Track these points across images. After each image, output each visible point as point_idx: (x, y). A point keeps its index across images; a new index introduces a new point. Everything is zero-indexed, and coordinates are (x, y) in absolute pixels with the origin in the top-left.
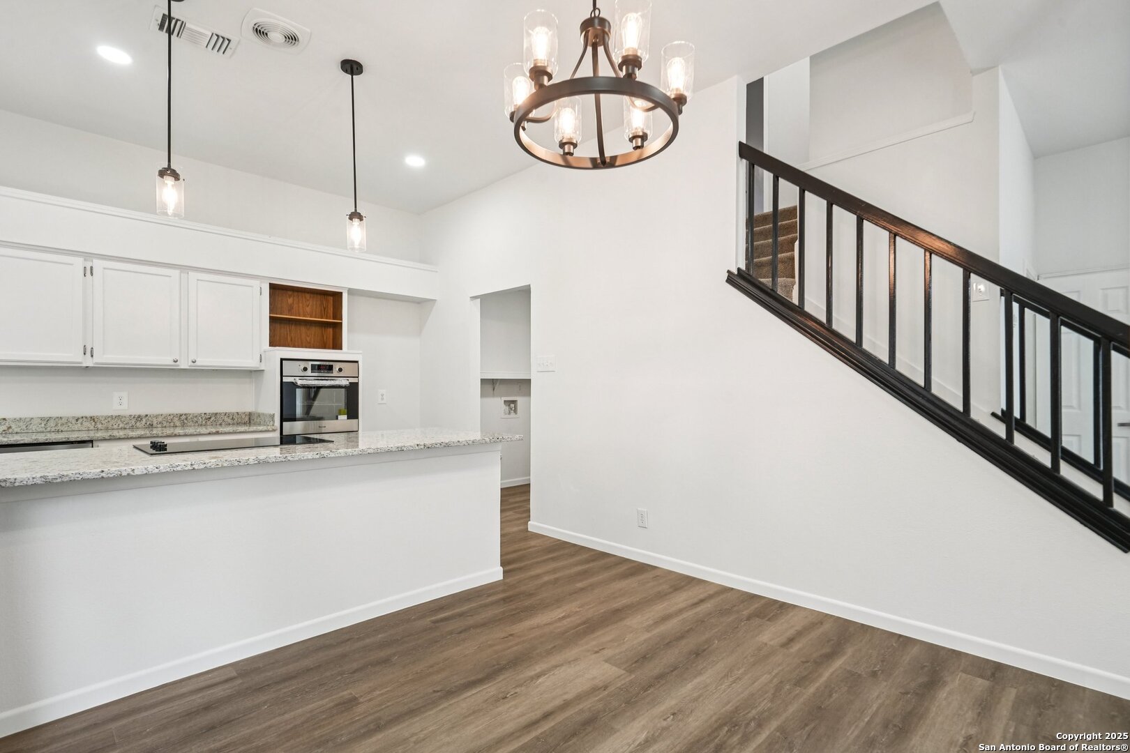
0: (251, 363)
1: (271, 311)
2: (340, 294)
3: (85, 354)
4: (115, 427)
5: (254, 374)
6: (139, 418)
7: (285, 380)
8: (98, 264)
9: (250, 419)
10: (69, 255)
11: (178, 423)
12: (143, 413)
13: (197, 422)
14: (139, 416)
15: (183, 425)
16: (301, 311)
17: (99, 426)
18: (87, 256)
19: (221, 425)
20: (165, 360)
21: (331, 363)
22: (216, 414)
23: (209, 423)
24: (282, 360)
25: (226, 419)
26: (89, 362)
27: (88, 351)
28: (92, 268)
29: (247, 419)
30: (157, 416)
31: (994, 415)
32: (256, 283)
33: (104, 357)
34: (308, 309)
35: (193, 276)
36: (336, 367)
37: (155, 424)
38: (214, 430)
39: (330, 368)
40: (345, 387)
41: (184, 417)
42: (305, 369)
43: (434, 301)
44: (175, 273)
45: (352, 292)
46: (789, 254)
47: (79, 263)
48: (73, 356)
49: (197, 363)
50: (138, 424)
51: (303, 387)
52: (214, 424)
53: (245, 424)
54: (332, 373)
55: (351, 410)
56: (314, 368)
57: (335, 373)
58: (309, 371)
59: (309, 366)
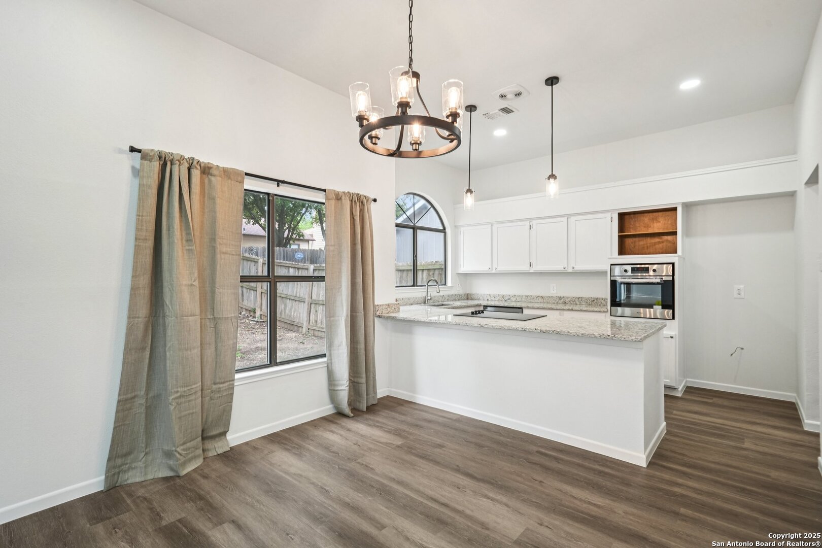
1: (620, 231)
2: (677, 209)
3: (530, 266)
4: (551, 302)
6: (560, 298)
7: (612, 278)
10: (524, 221)
12: (562, 296)
13: (587, 303)
17: (545, 301)
18: (530, 220)
19: (600, 305)
20: (559, 267)
21: (647, 266)
22: (597, 298)
23: (593, 304)
24: (611, 265)
25: (603, 302)
28: (532, 225)
30: (568, 298)
32: (608, 215)
33: (537, 267)
35: (573, 219)
36: (651, 268)
37: (567, 301)
38: (570, 308)
39: (647, 270)
40: (658, 283)
41: (580, 299)
42: (627, 271)
45: (687, 206)
47: (527, 223)
48: (526, 267)
49: (575, 269)
50: (560, 301)
51: (624, 283)
54: (648, 273)
55: (668, 303)
56: (633, 270)
57: (651, 273)
58: (629, 273)
59: (629, 268)
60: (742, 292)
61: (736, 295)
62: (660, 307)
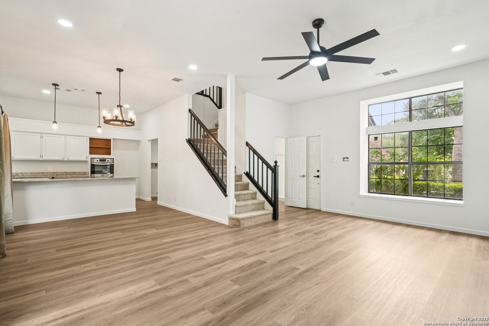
0: (84, 159)
1: (90, 145)
2: (110, 140)
5: (85, 162)
7: (92, 163)
8: (44, 135)
9: (85, 173)
10: (37, 133)
11: (65, 174)
12: (56, 172)
13: (70, 174)
14: (55, 172)
15: (66, 175)
16: (100, 145)
17: (45, 175)
18: (41, 133)
20: (60, 158)
22: (75, 172)
23: (73, 174)
24: (91, 158)
25: (78, 174)
26: (41, 159)
27: (41, 156)
28: (42, 136)
29: (84, 174)
30: (59, 173)
31: (244, 173)
32: (85, 138)
33: (45, 158)
34: (102, 144)
35: (68, 137)
36: (107, 160)
39: (105, 160)
40: (109, 165)
42: (98, 161)
43: (141, 141)
44: (63, 136)
45: (113, 139)
46: (216, 132)
47: (39, 135)
48: (38, 157)
49: (69, 159)
50: (54, 174)
51: (97, 165)
52: (75, 174)
53: (83, 175)
55: (112, 171)
56: (100, 160)
57: (107, 161)
58: (99, 161)
59: (99, 160)
60: (126, 168)
61: (125, 169)
62: (110, 173)
